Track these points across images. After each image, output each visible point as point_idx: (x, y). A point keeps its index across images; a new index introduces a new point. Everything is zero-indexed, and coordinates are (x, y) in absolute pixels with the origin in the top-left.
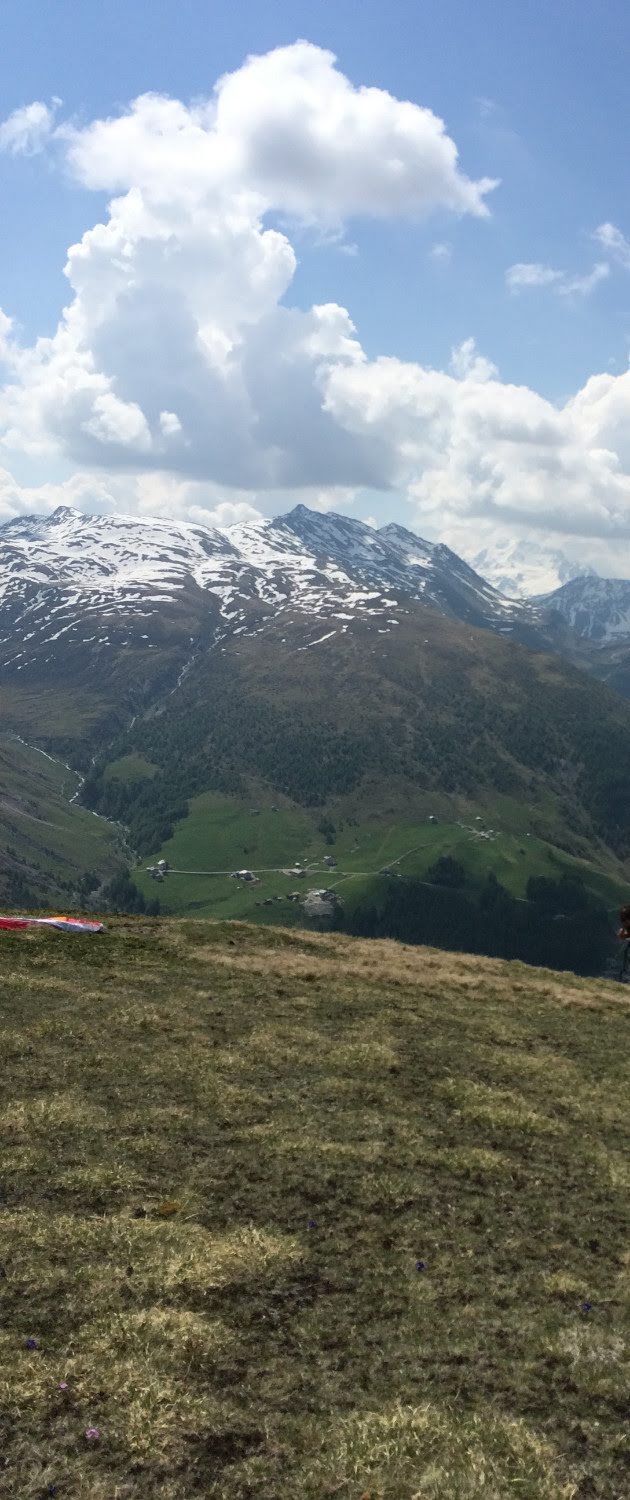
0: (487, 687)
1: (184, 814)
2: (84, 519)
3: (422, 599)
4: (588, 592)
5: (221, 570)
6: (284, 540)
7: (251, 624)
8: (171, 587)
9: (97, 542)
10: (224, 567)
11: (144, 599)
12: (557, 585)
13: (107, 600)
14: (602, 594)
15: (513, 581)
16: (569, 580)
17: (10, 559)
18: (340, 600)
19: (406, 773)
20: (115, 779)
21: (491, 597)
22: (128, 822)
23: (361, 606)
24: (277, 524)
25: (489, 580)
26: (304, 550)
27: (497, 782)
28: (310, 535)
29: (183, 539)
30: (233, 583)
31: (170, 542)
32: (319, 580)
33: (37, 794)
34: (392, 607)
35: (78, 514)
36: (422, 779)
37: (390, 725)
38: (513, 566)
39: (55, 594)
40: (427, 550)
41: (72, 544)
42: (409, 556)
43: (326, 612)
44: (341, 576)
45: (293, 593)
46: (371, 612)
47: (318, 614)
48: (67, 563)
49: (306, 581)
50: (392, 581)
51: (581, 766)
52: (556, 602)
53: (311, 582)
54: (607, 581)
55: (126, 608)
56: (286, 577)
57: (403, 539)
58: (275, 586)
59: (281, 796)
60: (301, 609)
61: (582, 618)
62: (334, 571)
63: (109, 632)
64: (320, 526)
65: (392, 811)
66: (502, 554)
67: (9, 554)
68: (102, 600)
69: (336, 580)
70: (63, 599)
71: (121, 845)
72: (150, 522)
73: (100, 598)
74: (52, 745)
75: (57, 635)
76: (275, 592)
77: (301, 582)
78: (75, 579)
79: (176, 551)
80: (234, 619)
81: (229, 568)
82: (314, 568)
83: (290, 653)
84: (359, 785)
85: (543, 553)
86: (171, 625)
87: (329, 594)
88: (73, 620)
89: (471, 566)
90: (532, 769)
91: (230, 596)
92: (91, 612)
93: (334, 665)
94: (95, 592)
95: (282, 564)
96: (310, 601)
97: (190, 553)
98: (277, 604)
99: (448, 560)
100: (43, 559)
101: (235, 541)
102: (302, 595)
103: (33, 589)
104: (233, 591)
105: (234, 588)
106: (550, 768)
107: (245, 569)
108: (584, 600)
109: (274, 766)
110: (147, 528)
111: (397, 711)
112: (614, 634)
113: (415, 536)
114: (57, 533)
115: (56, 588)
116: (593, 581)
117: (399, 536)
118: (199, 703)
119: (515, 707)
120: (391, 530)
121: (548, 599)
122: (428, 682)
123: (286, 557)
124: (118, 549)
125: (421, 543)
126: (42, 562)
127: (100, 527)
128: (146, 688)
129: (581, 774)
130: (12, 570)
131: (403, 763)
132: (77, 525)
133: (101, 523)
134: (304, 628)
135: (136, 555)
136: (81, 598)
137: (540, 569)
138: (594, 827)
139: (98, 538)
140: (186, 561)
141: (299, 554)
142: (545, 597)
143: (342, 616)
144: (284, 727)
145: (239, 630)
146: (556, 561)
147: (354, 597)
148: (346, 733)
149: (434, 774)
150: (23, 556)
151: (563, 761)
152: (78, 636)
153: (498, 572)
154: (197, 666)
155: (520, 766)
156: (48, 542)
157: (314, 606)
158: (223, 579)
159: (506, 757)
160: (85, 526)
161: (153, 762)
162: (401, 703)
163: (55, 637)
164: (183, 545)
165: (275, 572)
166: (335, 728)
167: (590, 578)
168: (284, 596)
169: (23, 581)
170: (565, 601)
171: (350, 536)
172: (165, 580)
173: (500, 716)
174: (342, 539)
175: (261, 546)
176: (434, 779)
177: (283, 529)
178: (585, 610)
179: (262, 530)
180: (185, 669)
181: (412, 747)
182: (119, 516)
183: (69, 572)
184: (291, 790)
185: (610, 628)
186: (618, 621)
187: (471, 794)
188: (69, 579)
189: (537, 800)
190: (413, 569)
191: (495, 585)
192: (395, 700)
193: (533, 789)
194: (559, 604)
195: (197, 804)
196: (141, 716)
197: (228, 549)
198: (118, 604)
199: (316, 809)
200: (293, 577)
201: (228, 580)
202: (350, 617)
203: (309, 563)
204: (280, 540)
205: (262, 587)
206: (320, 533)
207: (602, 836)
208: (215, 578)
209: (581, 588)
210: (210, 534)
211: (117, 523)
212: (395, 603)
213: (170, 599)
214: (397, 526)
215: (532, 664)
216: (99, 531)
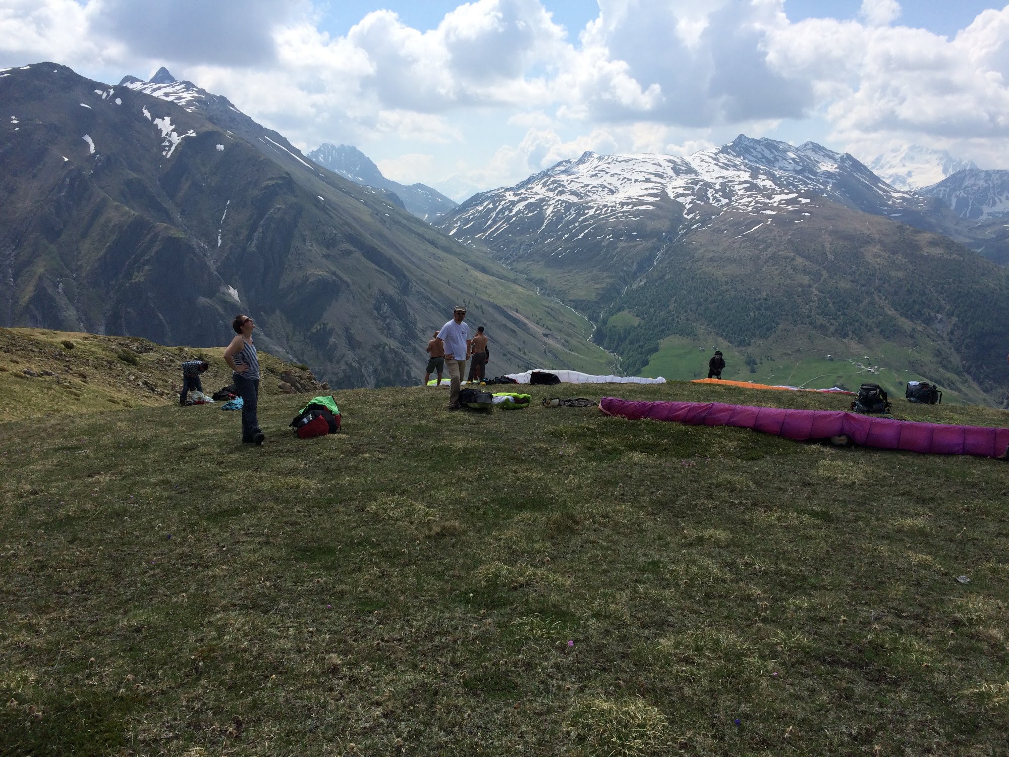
0: (878, 260)
1: (656, 350)
2: (600, 159)
3: (829, 196)
4: (967, 182)
5: (685, 185)
6: (729, 161)
7: (703, 222)
8: (652, 199)
9: (607, 173)
10: (687, 183)
11: (635, 208)
12: (942, 177)
13: (612, 211)
14: (982, 183)
15: (904, 178)
16: (952, 173)
17: (556, 188)
18: (767, 201)
19: (811, 324)
20: (615, 327)
21: (885, 191)
22: (621, 354)
23: (783, 204)
24: (725, 150)
25: (883, 177)
26: (742, 167)
27: (882, 332)
28: (747, 156)
29: (661, 166)
30: (693, 194)
31: (652, 169)
32: (752, 188)
33: (569, 335)
34: (806, 204)
35: (596, 156)
36: (822, 328)
37: (800, 290)
38: (904, 166)
39: (581, 209)
40: (835, 160)
41: (592, 176)
42: (819, 165)
43: (756, 210)
44: (769, 184)
45: (733, 198)
46: (790, 208)
47: (750, 212)
48: (589, 188)
49: (743, 188)
50: (806, 184)
51: (955, 319)
52: (940, 191)
53: (746, 189)
54: (987, 172)
55: (623, 216)
56: (729, 187)
57: (816, 152)
58: (721, 194)
59: (720, 339)
60: (739, 209)
61: (962, 203)
62: (764, 180)
63: (613, 232)
64: (754, 149)
65: (799, 351)
66: (895, 157)
67: (556, 185)
68: (609, 211)
69: (765, 187)
70: (586, 212)
71: (617, 368)
72: (640, 157)
73: (608, 210)
74: (578, 305)
75: (582, 235)
76: (721, 198)
77: (739, 190)
78: (593, 198)
79: (657, 175)
80: (692, 218)
81: (691, 183)
82: (749, 179)
83: (730, 241)
84: (775, 332)
85: (930, 153)
86: (651, 225)
87: (759, 197)
88: (592, 225)
89: (869, 168)
90: (913, 321)
91: (690, 203)
92: (603, 219)
93: (761, 247)
94: (605, 206)
95: (727, 178)
96: (745, 202)
97: (665, 175)
98: (722, 206)
99: (851, 164)
100: (575, 187)
101: (695, 165)
102: (740, 199)
103: (569, 206)
104: (693, 199)
105: (693, 197)
106: (928, 321)
107: (701, 183)
108: (965, 188)
109: (715, 319)
110: (638, 161)
111: (806, 280)
112: (989, 214)
113: (825, 149)
114: (583, 168)
115: (582, 205)
116: (974, 173)
117: (813, 150)
118: (667, 277)
119: (900, 274)
120: (807, 147)
121: (933, 189)
122: (831, 257)
123: (730, 173)
124: (620, 177)
125: (831, 154)
126: (574, 189)
127: (609, 163)
128: (634, 267)
129: (955, 325)
130: (557, 195)
131: (809, 317)
132: (596, 162)
133: (610, 160)
134: (741, 222)
135: (631, 180)
136: (596, 211)
137: (927, 166)
138: (964, 365)
139: (608, 170)
140: (662, 181)
141: (739, 170)
142: (930, 188)
143: (768, 212)
144: (724, 292)
145: (695, 226)
146: (941, 159)
147: (778, 198)
148: (767, 295)
149: (832, 325)
150: (564, 186)
151: (939, 316)
152: (594, 235)
153: (891, 171)
154: (666, 252)
155: (903, 319)
156: (578, 175)
157: (748, 206)
158: (686, 192)
159: (891, 312)
160: (600, 163)
161: (637, 316)
162: (809, 274)
163: (580, 237)
164: (660, 170)
165: (722, 184)
166: (760, 292)
167: (971, 170)
168: (727, 201)
169: (563, 201)
170: (948, 190)
171: (776, 154)
172: (650, 195)
173: (888, 281)
174: (770, 156)
175: (713, 167)
176: (832, 329)
177: (728, 153)
178: (965, 195)
179: (713, 156)
180: (659, 254)
181: (816, 305)
182: (621, 155)
183: (590, 194)
184: (727, 335)
185: (986, 209)
186: (994, 204)
187: (861, 340)
188: (590, 199)
189: (915, 344)
190: (823, 174)
191: (888, 182)
192: (805, 271)
193: (912, 337)
194: (942, 193)
195: (664, 343)
196: (631, 286)
197: (690, 170)
198: (619, 213)
199: (744, 349)
200: (734, 187)
201: (690, 192)
202: (775, 213)
203: (745, 176)
204: (726, 162)
205: (712, 196)
206: (755, 153)
207: (970, 373)
208: (681, 191)
209: (963, 179)
210: (679, 161)
211: (620, 159)
212: (808, 200)
213: (651, 208)
214: (811, 143)
215: (917, 241)
216: (609, 166)
